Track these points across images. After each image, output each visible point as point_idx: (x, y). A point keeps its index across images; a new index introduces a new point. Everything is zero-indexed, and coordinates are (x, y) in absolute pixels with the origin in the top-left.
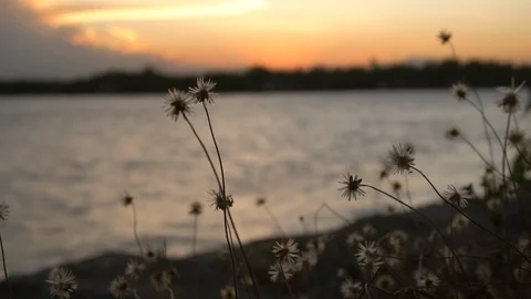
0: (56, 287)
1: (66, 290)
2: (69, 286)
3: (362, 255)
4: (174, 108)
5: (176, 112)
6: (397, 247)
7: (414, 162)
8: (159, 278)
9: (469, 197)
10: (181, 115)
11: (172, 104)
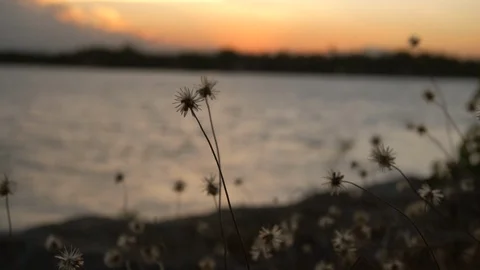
0: (65, 263)
1: (74, 266)
2: (77, 262)
3: (338, 241)
4: (183, 104)
5: (185, 109)
6: (369, 236)
7: (395, 161)
8: (148, 252)
9: (442, 196)
10: (189, 111)
11: (182, 102)
